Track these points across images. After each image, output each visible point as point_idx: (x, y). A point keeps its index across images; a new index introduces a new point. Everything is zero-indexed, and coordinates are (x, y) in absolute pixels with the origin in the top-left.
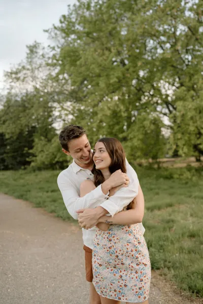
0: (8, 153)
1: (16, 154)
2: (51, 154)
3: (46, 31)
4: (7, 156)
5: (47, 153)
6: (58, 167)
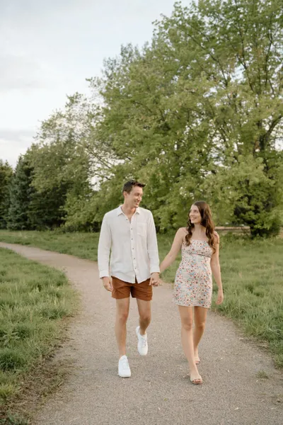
0: (31, 210)
1: (42, 211)
2: (88, 214)
3: (89, 80)
4: (31, 214)
5: (84, 212)
6: (91, 229)
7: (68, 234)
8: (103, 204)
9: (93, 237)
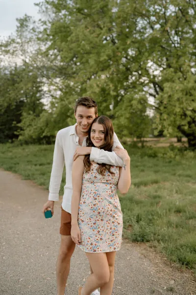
2: (39, 129)
3: (37, 5)
5: (35, 127)
6: (45, 142)
7: (24, 146)
8: (52, 119)
9: (46, 150)
